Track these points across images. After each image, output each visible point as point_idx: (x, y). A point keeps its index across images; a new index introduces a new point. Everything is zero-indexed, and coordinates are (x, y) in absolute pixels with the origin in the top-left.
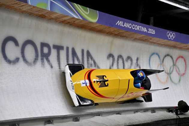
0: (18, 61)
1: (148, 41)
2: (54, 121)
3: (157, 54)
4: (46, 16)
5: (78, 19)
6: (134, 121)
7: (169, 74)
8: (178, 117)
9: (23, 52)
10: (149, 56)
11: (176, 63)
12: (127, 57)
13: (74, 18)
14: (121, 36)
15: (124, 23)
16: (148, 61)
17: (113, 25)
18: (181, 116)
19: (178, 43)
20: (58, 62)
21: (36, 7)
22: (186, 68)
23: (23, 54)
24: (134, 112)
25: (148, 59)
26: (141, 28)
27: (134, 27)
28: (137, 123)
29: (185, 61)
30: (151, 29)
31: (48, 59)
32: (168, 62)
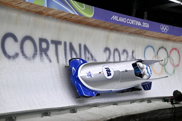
0: (17, 57)
1: (143, 35)
2: (51, 113)
3: (151, 47)
4: (43, 13)
5: (74, 15)
6: (130, 112)
7: (164, 65)
8: (173, 107)
9: (22, 48)
10: (144, 48)
11: (170, 55)
12: (122, 50)
13: (71, 14)
14: (116, 30)
15: (119, 18)
16: (143, 53)
17: (108, 19)
18: (176, 106)
19: (172, 36)
20: (56, 56)
21: (33, 4)
22: (180, 59)
23: (22, 50)
24: (130, 103)
25: (143, 51)
26: (135, 22)
27: (128, 21)
28: (134, 113)
29: (178, 52)
30: (145, 23)
31: (47, 54)
32: (162, 55)
